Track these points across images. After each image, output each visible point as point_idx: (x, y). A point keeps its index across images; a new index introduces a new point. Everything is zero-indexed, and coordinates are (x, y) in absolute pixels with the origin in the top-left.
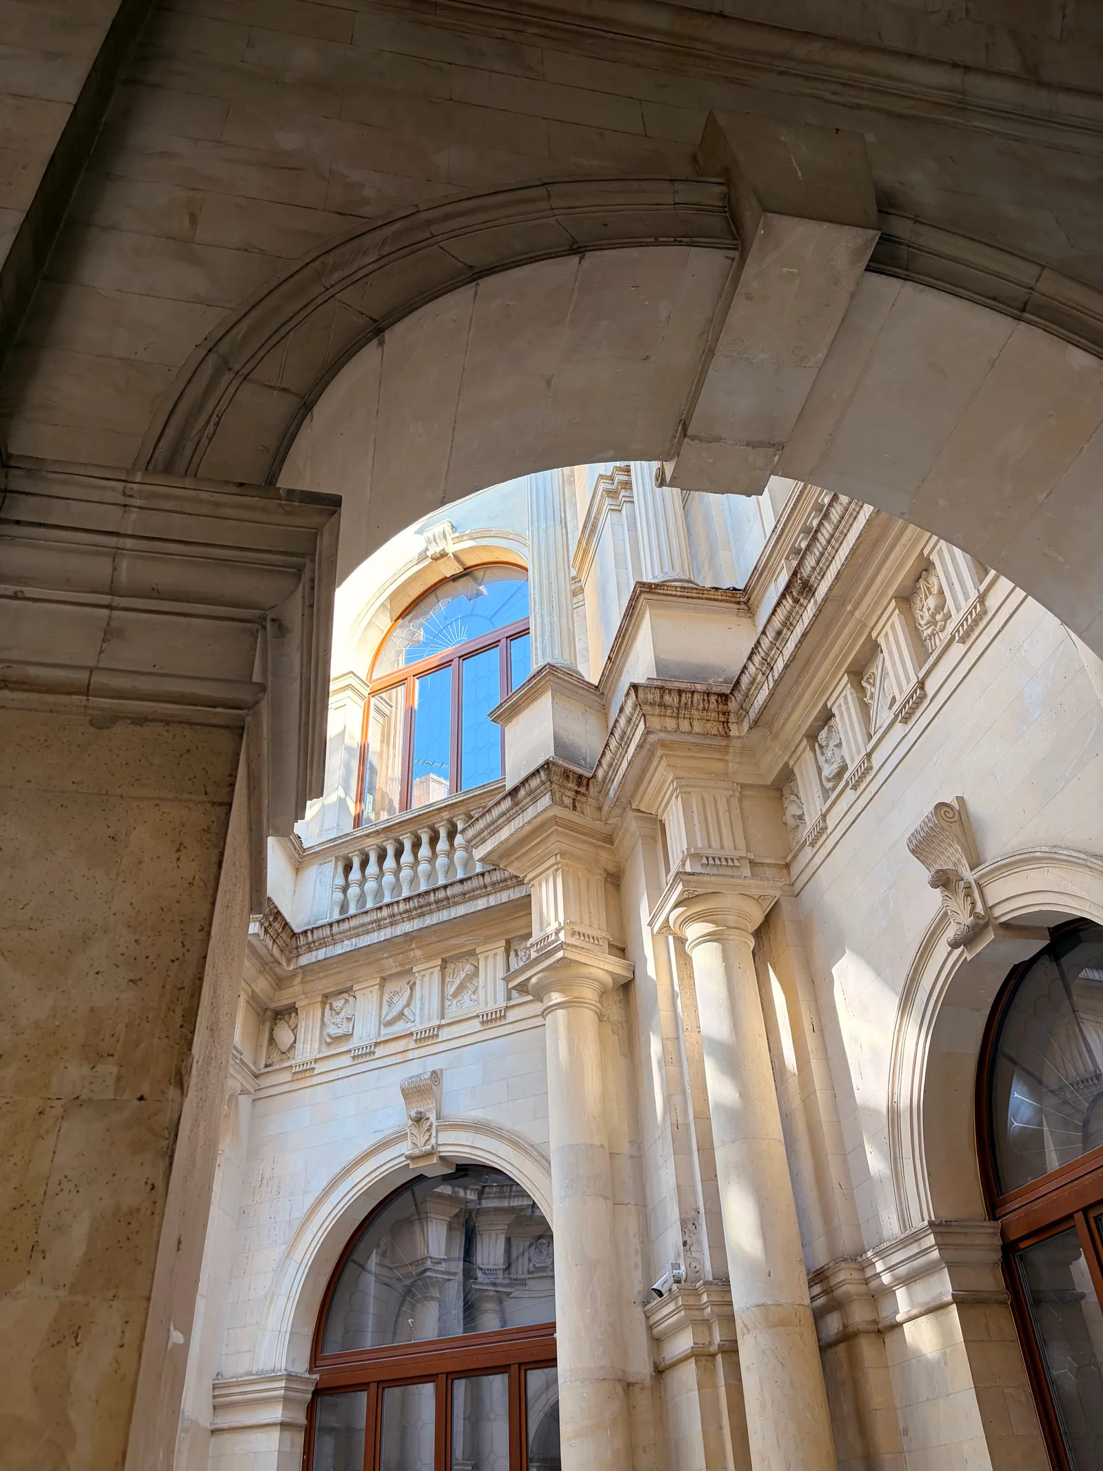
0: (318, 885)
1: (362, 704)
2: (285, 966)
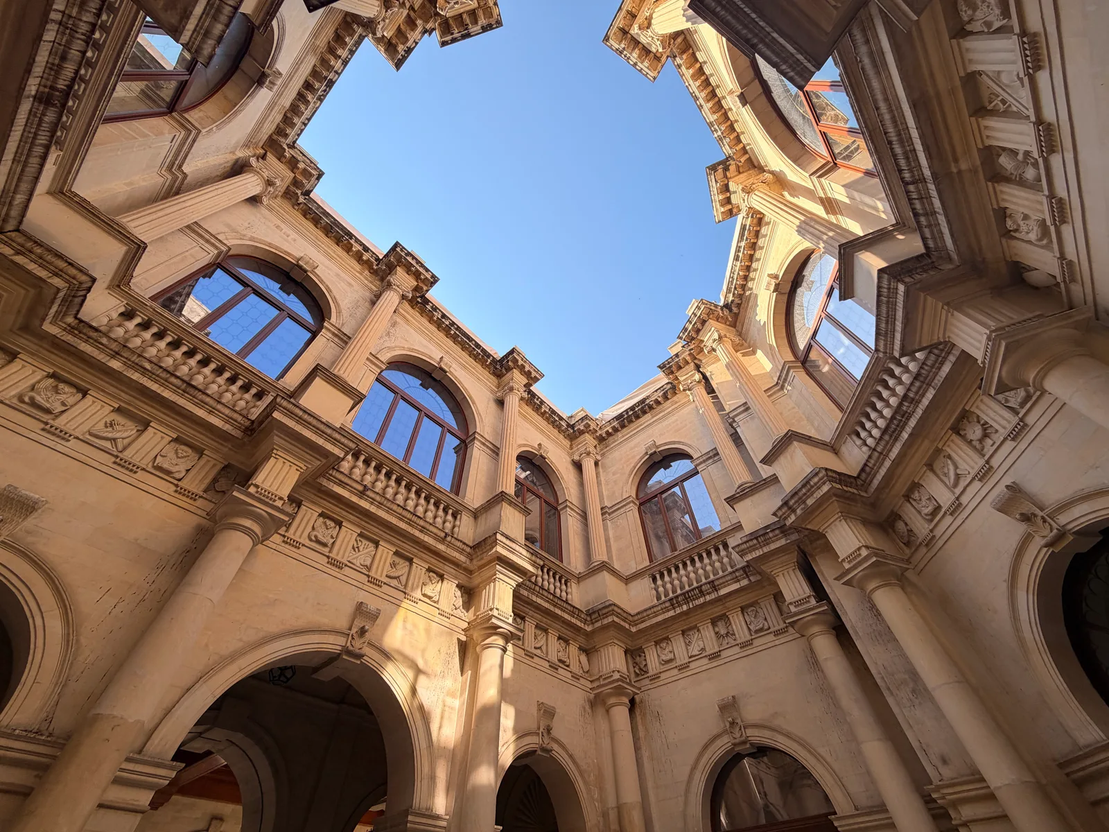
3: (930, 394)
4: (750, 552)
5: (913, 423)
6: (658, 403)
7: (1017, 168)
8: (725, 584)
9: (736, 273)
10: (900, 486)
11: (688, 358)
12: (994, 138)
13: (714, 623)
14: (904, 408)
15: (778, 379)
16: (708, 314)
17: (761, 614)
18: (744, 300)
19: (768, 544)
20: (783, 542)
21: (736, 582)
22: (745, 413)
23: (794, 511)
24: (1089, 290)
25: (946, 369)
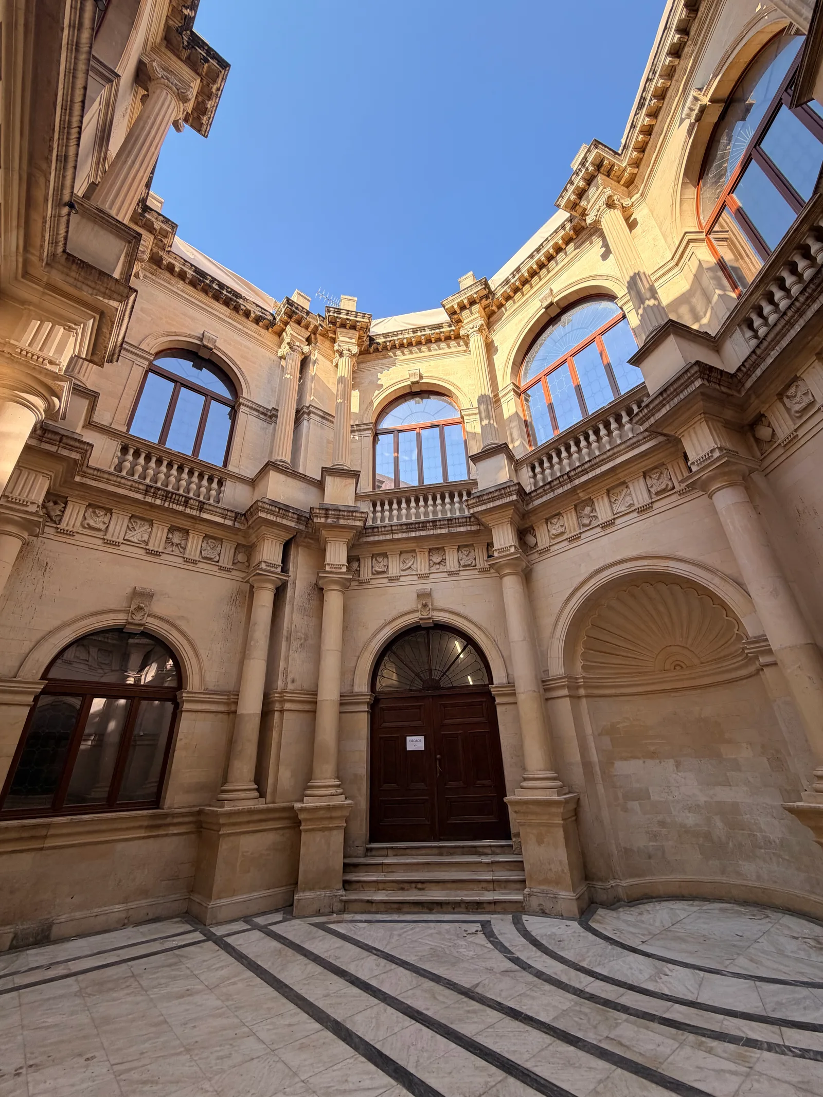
0: (736, 348)
1: (705, 244)
2: (738, 395)
3: (444, 531)
4: (267, 513)
5: (423, 533)
6: (247, 314)
7: (586, 515)
8: (211, 512)
9: (402, 336)
10: (377, 550)
11: (312, 326)
12: (598, 503)
13: (172, 529)
14: (428, 525)
15: (357, 425)
16: (362, 328)
17: (218, 549)
18: (384, 352)
19: (283, 518)
20: (293, 524)
21: (222, 518)
22: (320, 419)
23: (327, 517)
24: (538, 560)
25: (462, 529)
